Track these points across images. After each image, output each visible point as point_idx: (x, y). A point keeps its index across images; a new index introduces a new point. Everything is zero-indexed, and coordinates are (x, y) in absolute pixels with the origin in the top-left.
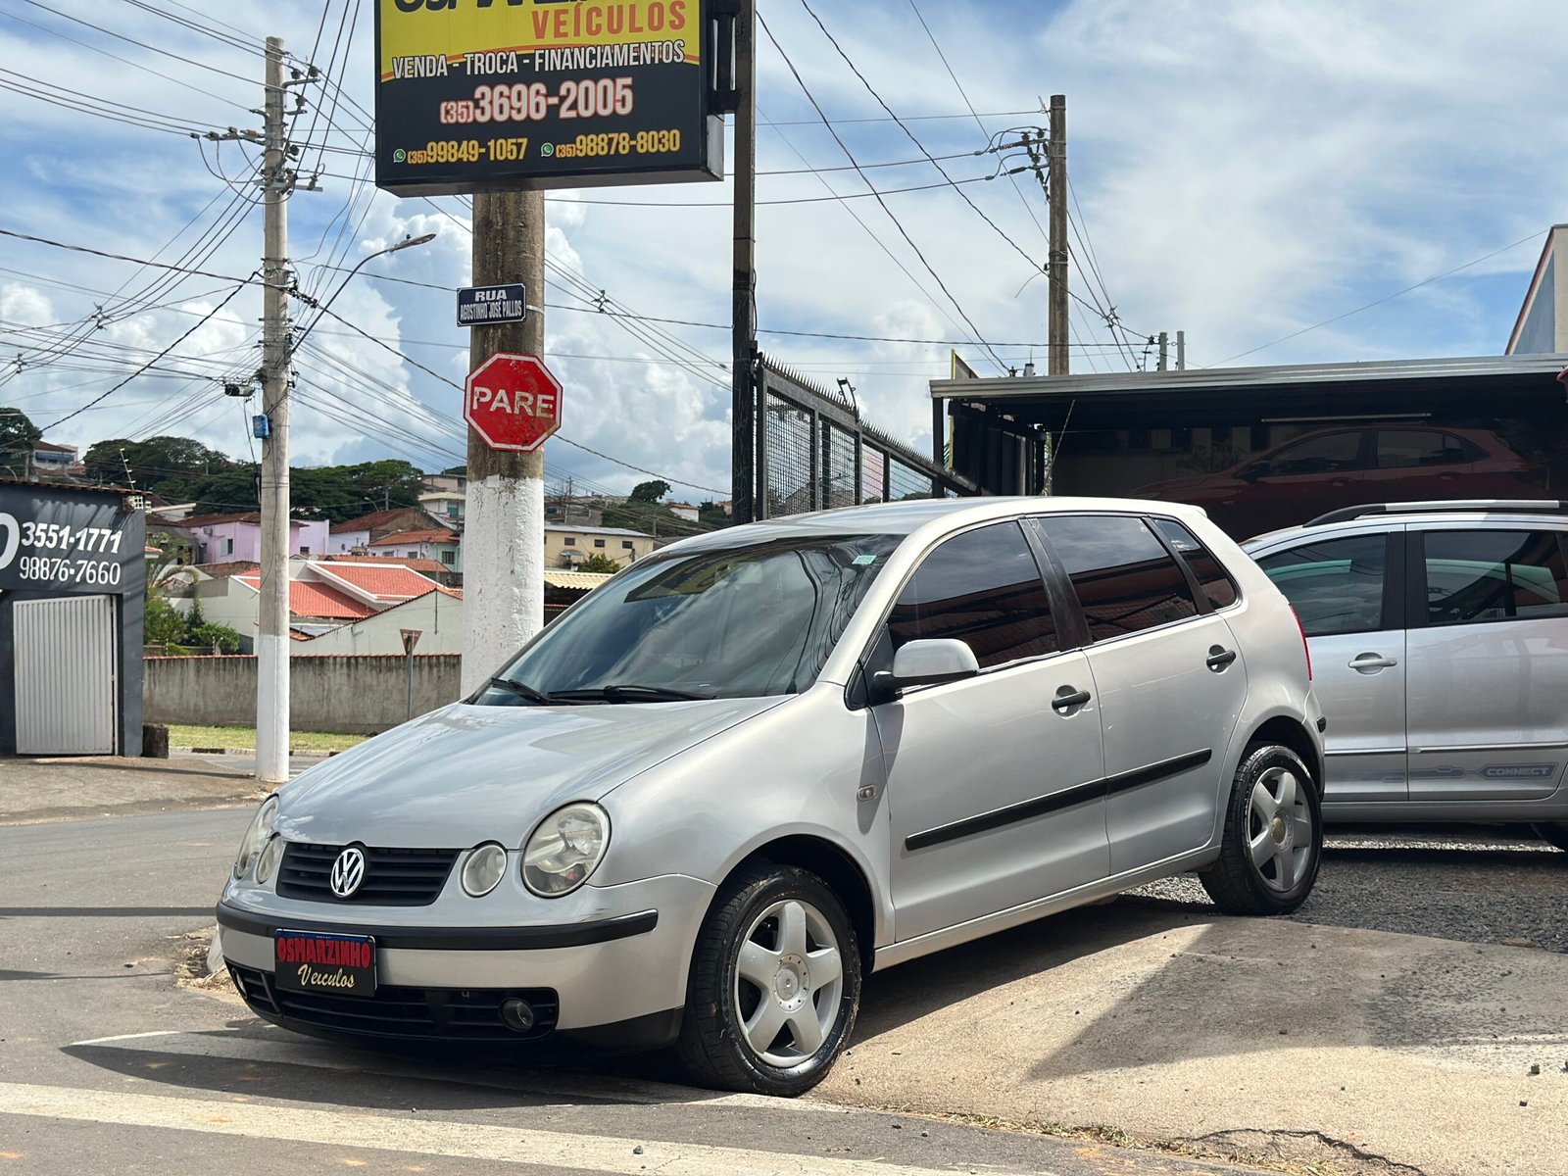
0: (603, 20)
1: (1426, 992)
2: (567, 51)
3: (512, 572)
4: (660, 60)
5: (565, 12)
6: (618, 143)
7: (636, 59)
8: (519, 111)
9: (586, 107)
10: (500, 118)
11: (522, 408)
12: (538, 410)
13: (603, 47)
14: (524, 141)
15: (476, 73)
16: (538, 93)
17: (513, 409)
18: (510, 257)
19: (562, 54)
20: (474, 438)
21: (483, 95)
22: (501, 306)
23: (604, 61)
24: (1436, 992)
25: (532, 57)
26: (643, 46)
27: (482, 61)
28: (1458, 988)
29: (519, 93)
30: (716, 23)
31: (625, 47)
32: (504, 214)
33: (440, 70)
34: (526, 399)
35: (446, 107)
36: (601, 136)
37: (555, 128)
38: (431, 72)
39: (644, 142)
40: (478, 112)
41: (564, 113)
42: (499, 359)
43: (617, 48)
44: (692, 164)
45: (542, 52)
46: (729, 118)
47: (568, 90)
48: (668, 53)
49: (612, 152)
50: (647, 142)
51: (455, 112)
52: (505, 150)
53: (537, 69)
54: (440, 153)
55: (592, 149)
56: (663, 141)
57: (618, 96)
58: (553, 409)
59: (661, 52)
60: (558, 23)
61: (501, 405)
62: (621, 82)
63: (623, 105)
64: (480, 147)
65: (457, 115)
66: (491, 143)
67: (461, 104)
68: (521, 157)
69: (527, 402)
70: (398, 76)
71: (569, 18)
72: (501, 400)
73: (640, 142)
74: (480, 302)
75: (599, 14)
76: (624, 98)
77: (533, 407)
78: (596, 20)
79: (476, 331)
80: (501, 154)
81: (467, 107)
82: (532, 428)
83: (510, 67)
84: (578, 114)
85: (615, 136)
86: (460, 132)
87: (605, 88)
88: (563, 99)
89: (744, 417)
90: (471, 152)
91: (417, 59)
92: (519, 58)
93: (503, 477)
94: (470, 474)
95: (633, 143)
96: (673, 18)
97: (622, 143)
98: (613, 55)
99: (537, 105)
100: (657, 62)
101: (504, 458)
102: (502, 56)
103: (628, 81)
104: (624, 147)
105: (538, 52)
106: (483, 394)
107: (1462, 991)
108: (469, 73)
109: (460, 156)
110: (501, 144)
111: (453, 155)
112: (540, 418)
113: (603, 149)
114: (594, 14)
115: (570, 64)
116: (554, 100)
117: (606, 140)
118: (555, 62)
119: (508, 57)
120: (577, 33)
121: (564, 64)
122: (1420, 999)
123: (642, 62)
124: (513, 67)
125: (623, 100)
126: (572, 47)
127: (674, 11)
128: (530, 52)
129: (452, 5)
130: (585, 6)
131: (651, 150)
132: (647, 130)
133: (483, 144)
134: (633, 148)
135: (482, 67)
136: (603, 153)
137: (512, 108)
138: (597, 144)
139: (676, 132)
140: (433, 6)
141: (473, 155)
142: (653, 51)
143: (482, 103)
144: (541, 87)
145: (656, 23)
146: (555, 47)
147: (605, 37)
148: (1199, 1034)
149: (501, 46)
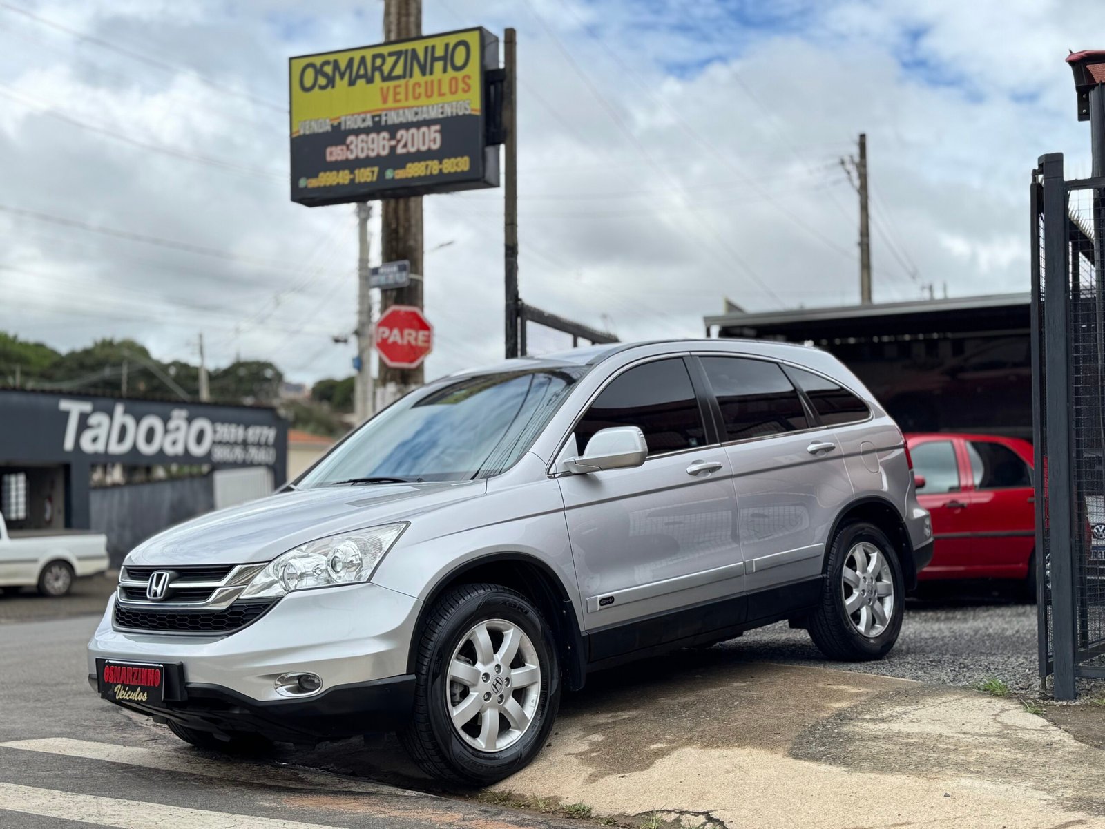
0: (422, 90)
4: (457, 113)
5: (399, 86)
7: (442, 113)
8: (373, 150)
9: (413, 145)
10: (362, 156)
11: (409, 343)
12: (419, 341)
13: (422, 107)
14: (376, 169)
15: (347, 127)
16: (384, 139)
17: (403, 341)
18: (401, 245)
19: (398, 114)
20: (382, 362)
21: (352, 143)
22: (395, 276)
23: (423, 116)
25: (380, 116)
26: (446, 106)
27: (352, 121)
29: (373, 139)
30: (492, 88)
31: (435, 107)
32: (397, 219)
33: (326, 128)
34: (411, 334)
35: (330, 151)
36: (421, 164)
37: (395, 160)
38: (321, 128)
39: (447, 165)
40: (349, 153)
41: (400, 150)
42: (395, 310)
43: (430, 108)
44: (476, 179)
45: (386, 112)
46: (502, 147)
47: (402, 136)
48: (461, 109)
49: (428, 173)
50: (450, 165)
51: (335, 153)
52: (366, 175)
53: (383, 123)
54: (327, 179)
55: (416, 172)
56: (460, 164)
57: (431, 138)
58: (428, 340)
60: (396, 94)
61: (395, 339)
62: (433, 128)
63: (435, 143)
64: (350, 174)
65: (337, 155)
66: (356, 172)
67: (338, 148)
68: (375, 178)
69: (411, 336)
70: (302, 132)
71: (402, 90)
72: (395, 336)
73: (445, 166)
74: (383, 274)
75: (420, 86)
77: (416, 339)
78: (418, 90)
79: (382, 292)
80: (362, 178)
81: (342, 150)
82: (415, 353)
83: (367, 123)
84: (408, 150)
85: (429, 163)
86: (338, 166)
88: (399, 142)
90: (345, 178)
91: (313, 122)
92: (373, 117)
93: (397, 383)
94: (380, 383)
95: (441, 167)
96: (464, 86)
97: (434, 167)
98: (428, 112)
99: (384, 146)
100: (454, 114)
101: (398, 373)
102: (362, 117)
103: (437, 127)
104: (435, 170)
105: (384, 113)
106: (384, 332)
108: (343, 128)
109: (338, 180)
110: (363, 172)
111: (334, 181)
112: (421, 347)
113: (422, 171)
114: (417, 87)
115: (403, 119)
116: (393, 143)
117: (425, 166)
118: (393, 119)
119: (366, 117)
120: (407, 99)
121: (400, 119)
122: (852, 721)
123: (445, 115)
124: (369, 123)
125: (435, 140)
126: (404, 108)
127: (464, 82)
128: (378, 113)
129: (333, 87)
130: (412, 82)
131: (453, 170)
132: (449, 157)
133: (352, 172)
134: (441, 170)
135: (351, 124)
136: (423, 174)
137: (368, 149)
138: (419, 169)
139: (466, 159)
140: (322, 88)
141: (346, 180)
142: (452, 108)
143: (352, 147)
144: (385, 135)
145: (454, 90)
146: (394, 109)
147: (423, 101)
148: (682, 744)
149: (361, 110)
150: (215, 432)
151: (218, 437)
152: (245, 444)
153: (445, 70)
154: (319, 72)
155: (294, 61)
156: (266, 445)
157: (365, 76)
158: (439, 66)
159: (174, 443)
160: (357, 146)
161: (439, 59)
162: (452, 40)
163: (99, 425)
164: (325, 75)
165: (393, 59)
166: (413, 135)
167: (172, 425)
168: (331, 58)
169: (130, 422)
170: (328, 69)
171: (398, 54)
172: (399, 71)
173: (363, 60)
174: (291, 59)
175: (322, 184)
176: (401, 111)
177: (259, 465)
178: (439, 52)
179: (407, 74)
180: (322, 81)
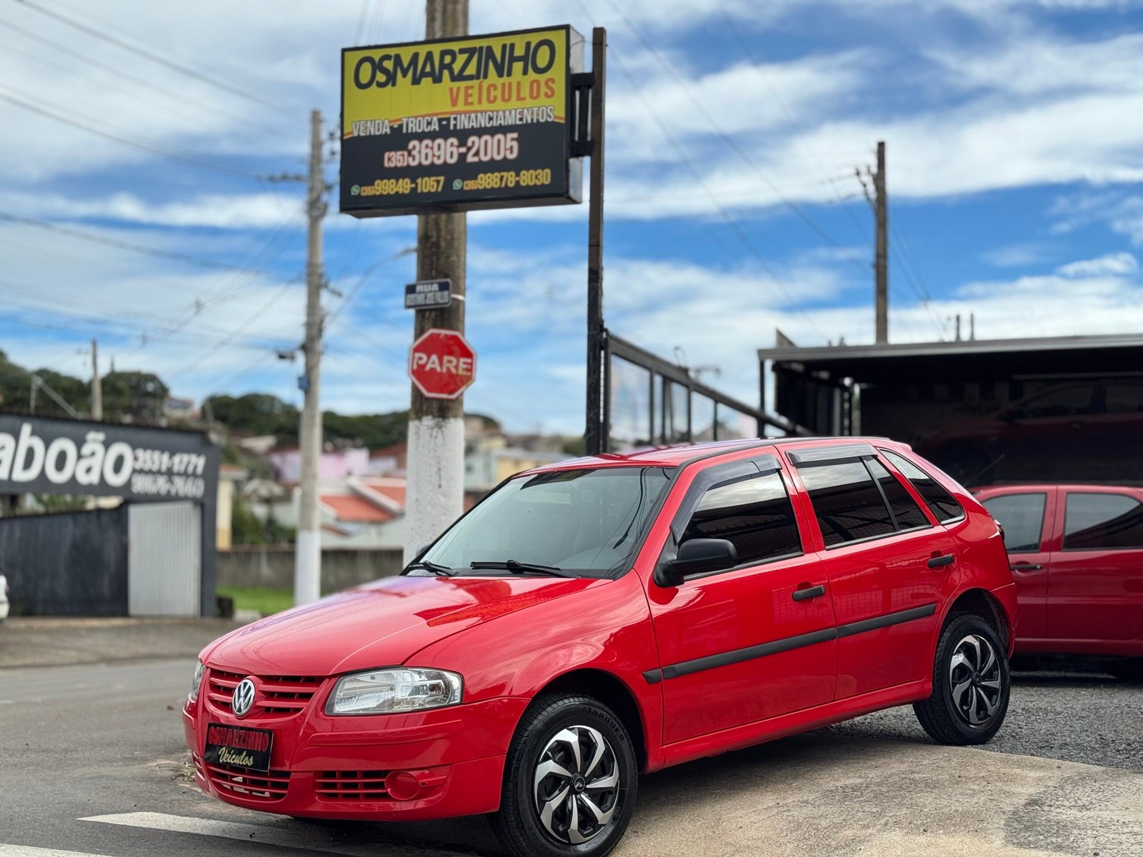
0: (498, 93)
1: (1059, 803)
2: (473, 116)
3: (440, 486)
4: (538, 120)
5: (472, 87)
6: (507, 179)
7: (521, 119)
8: (439, 157)
9: (486, 154)
10: (425, 163)
11: (448, 369)
12: (460, 370)
13: (498, 111)
14: (442, 179)
15: (410, 131)
16: (452, 145)
17: (441, 369)
18: (442, 260)
19: (469, 117)
20: (415, 389)
21: (414, 147)
22: (434, 296)
23: (499, 122)
24: (1066, 803)
25: (448, 120)
26: (525, 111)
27: (414, 123)
28: (1085, 801)
29: (439, 145)
30: (577, 93)
31: (513, 112)
32: (439, 231)
33: (384, 130)
34: (451, 362)
35: (388, 156)
36: (495, 174)
37: (464, 169)
38: (378, 130)
39: (525, 178)
40: (411, 159)
41: (471, 159)
42: (432, 334)
43: (507, 113)
44: (559, 193)
45: (455, 116)
46: (587, 160)
47: (473, 143)
48: (543, 115)
49: (503, 186)
50: (529, 178)
51: (394, 159)
52: (429, 185)
53: (452, 128)
54: (384, 188)
55: (489, 183)
56: (539, 177)
57: (508, 147)
58: (470, 369)
59: (538, 115)
60: (467, 96)
61: (433, 366)
62: (510, 136)
63: (512, 152)
64: (411, 183)
65: (396, 161)
66: (419, 181)
67: (398, 153)
68: (440, 189)
69: (453, 364)
70: (356, 134)
71: (475, 92)
72: (433, 363)
73: (523, 178)
74: (420, 293)
75: (495, 89)
76: (511, 147)
77: (457, 367)
78: (493, 93)
79: (417, 313)
80: (426, 188)
81: (403, 155)
82: (455, 383)
83: (433, 127)
84: (480, 159)
85: (505, 174)
86: (398, 173)
88: (469, 149)
89: (594, 374)
90: (405, 186)
91: (369, 123)
92: (440, 121)
93: (434, 417)
94: (413, 416)
95: (518, 179)
96: (547, 90)
97: (510, 179)
98: (504, 117)
99: (452, 153)
100: (535, 121)
101: (435, 405)
102: (427, 120)
103: (515, 135)
104: (511, 182)
105: (452, 117)
106: (420, 358)
107: (1087, 804)
108: (404, 131)
109: (397, 190)
110: (426, 182)
111: (392, 189)
112: (462, 376)
113: (496, 183)
114: (492, 89)
115: (474, 124)
116: (463, 150)
117: (499, 177)
118: (464, 123)
119: (432, 120)
120: (480, 102)
121: (471, 124)
122: (1052, 809)
123: (524, 122)
124: (435, 127)
125: (511, 149)
126: (476, 112)
127: (547, 85)
128: (447, 116)
129: (394, 85)
130: (486, 83)
131: (531, 184)
132: (528, 170)
133: (413, 181)
134: (518, 182)
135: (414, 127)
136: (496, 186)
137: (434, 155)
138: (493, 180)
139: (548, 171)
140: (380, 85)
141: (406, 189)
142: (532, 114)
143: (414, 153)
144: (454, 141)
145: (535, 94)
146: (465, 113)
147: (499, 105)
148: (879, 830)
149: (427, 112)
150: (136, 459)
151: (138, 465)
152: (170, 473)
153: (525, 72)
154: (377, 66)
155: (347, 54)
156: (194, 475)
157: (431, 74)
158: (518, 66)
159: (89, 470)
160: (420, 152)
161: (519, 59)
162: (535, 39)
163: (3, 448)
164: (385, 71)
165: (465, 56)
166: (486, 142)
167: (86, 450)
168: (392, 52)
169: (38, 444)
170: (389, 65)
171: (471, 52)
172: (471, 70)
173: (429, 56)
174: (344, 51)
175: (378, 193)
177: (185, 499)
178: (519, 51)
179: (481, 74)
180: (381, 77)
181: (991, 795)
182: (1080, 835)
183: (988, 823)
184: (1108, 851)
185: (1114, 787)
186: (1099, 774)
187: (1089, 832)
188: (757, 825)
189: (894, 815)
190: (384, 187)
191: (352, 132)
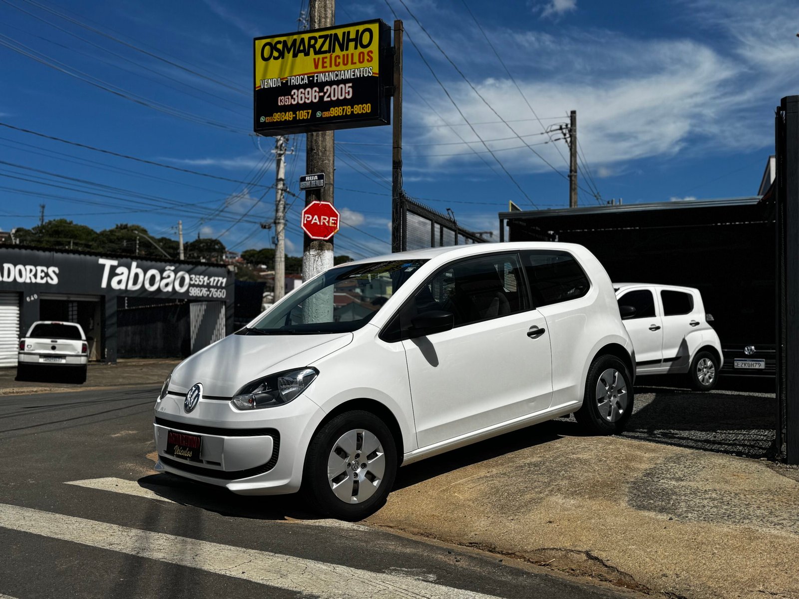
0: (341, 60)
1: (664, 475)
4: (363, 75)
5: (326, 58)
6: (347, 110)
7: (354, 75)
8: (308, 99)
9: (334, 96)
10: (301, 102)
11: (324, 223)
12: (330, 223)
13: (341, 71)
14: (310, 111)
15: (292, 84)
16: (315, 91)
17: (320, 223)
18: (320, 163)
19: (325, 75)
20: (306, 234)
21: (294, 93)
22: (316, 182)
23: (341, 77)
24: (668, 476)
25: (313, 77)
26: (356, 70)
27: (294, 79)
28: (680, 474)
29: (308, 92)
31: (349, 71)
33: (278, 84)
34: (325, 219)
35: (280, 99)
36: (340, 108)
37: (322, 105)
38: (275, 85)
39: (357, 109)
40: (293, 100)
41: (326, 99)
42: (315, 204)
43: (346, 71)
44: (376, 118)
45: (317, 74)
47: (327, 90)
48: (366, 72)
49: (344, 114)
50: (358, 109)
51: (283, 101)
52: (303, 115)
53: (315, 82)
55: (336, 113)
56: (364, 108)
57: (346, 92)
58: (336, 223)
59: (363, 72)
60: (324, 62)
61: (315, 221)
62: (348, 85)
63: (349, 95)
64: (293, 114)
65: (285, 102)
66: (297, 113)
67: (286, 97)
68: (309, 118)
70: (262, 87)
71: (328, 60)
73: (355, 109)
74: (307, 181)
75: (339, 58)
76: (349, 91)
77: (328, 222)
78: (338, 60)
79: (307, 192)
80: (301, 117)
81: (288, 98)
82: (328, 230)
83: (305, 81)
84: (331, 99)
85: (345, 107)
86: (286, 109)
87: (342, 88)
88: (325, 93)
89: (396, 221)
90: (290, 116)
91: (269, 80)
92: (308, 78)
93: (316, 250)
95: (352, 110)
96: (368, 58)
97: (348, 110)
98: (345, 74)
99: (315, 96)
100: (362, 76)
101: (317, 243)
102: (302, 77)
103: (351, 85)
104: (349, 112)
105: (315, 75)
106: (308, 217)
107: (681, 476)
108: (289, 84)
109: (286, 118)
110: (301, 113)
111: (283, 118)
112: (331, 227)
113: (340, 113)
114: (337, 58)
115: (328, 79)
116: (322, 94)
117: (342, 109)
118: (322, 78)
119: (304, 77)
120: (331, 66)
121: (326, 79)
122: (659, 480)
123: (356, 77)
125: (348, 93)
126: (329, 72)
127: (368, 55)
128: (312, 75)
129: (283, 58)
130: (334, 55)
131: (360, 112)
132: (358, 104)
133: (294, 113)
134: (352, 112)
135: (294, 82)
136: (340, 115)
137: (305, 98)
138: (338, 111)
139: (369, 105)
140: (276, 58)
141: (291, 118)
142: (360, 72)
143: (294, 97)
144: (317, 89)
145: (361, 60)
146: (322, 72)
147: (342, 67)
148: (547, 495)
149: (301, 73)
150: (191, 279)
151: (192, 283)
152: (208, 286)
153: (356, 48)
154: (273, 48)
155: (257, 42)
156: (221, 287)
157: (304, 51)
158: (352, 44)
159: (167, 285)
160: (298, 96)
161: (352, 40)
163: (122, 274)
164: (278, 50)
165: (322, 40)
166: (334, 89)
167: (165, 274)
168: (282, 39)
169: (140, 271)
170: (280, 46)
171: (325, 37)
172: (326, 47)
173: (303, 40)
174: (256, 39)
175: (275, 121)
176: (327, 74)
177: (217, 299)
178: (353, 36)
179: (331, 50)
180: (276, 54)
181: (621, 470)
182: (677, 499)
183: (618, 490)
184: (696, 512)
185: (699, 464)
186: (689, 455)
187: (683, 497)
188: (472, 490)
189: (557, 484)
190: (277, 117)
191: (260, 86)
